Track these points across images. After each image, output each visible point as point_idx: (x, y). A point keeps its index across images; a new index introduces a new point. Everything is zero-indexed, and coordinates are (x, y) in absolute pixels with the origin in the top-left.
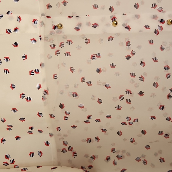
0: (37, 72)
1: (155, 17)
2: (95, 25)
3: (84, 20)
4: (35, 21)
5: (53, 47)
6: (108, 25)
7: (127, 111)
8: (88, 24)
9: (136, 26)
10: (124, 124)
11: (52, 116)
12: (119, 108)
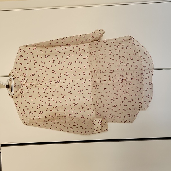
0: (90, 93)
1: (121, 78)
2: (105, 81)
3: (102, 79)
4: (89, 80)
5: (94, 87)
6: (108, 80)
7: (114, 103)
8: (103, 80)
9: (116, 81)
10: (113, 107)
11: (94, 105)
12: (111, 102)
